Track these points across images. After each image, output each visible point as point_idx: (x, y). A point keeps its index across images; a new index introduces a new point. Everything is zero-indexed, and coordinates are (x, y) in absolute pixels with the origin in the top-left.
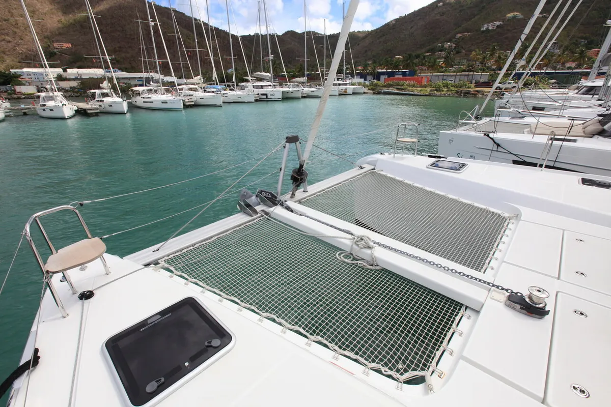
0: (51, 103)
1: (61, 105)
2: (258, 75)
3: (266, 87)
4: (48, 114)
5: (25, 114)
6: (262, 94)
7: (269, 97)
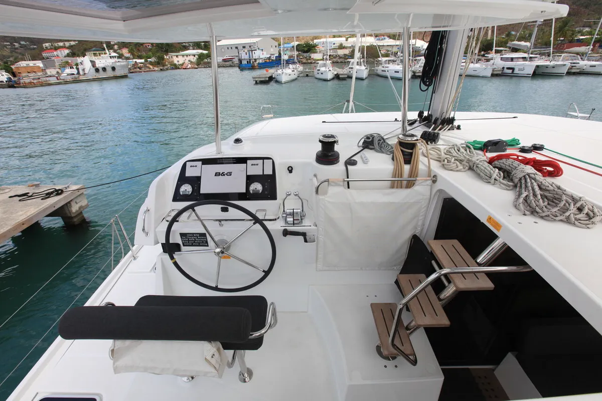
0: (323, 69)
1: (328, 70)
2: (515, 44)
3: (516, 60)
4: (320, 76)
5: (307, 75)
6: (508, 68)
7: (516, 71)
